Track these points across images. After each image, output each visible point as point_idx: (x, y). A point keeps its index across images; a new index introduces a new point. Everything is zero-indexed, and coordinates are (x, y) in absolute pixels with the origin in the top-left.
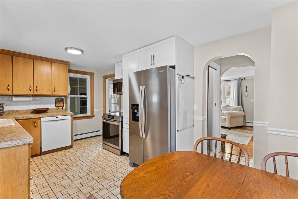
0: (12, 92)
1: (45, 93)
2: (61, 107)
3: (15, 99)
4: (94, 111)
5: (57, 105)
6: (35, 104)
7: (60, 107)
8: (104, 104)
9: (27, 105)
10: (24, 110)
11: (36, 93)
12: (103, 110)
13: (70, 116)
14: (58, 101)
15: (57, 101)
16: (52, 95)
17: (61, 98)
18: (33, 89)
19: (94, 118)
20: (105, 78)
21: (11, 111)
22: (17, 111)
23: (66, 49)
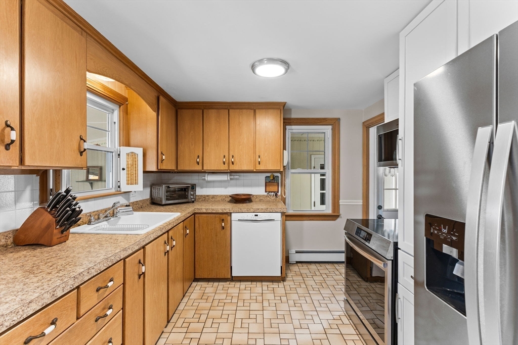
0: (201, 167)
1: (245, 168)
2: (274, 192)
3: (210, 178)
4: (339, 205)
5: (268, 189)
6: (236, 186)
7: (272, 192)
8: (363, 190)
9: (226, 187)
10: (221, 195)
11: (233, 168)
12: (361, 204)
13: (280, 214)
14: (269, 182)
15: (267, 181)
16: (255, 170)
17: (273, 176)
18: (227, 162)
19: (339, 220)
20: (367, 126)
21: (207, 196)
22: (213, 197)
23: (253, 67)
